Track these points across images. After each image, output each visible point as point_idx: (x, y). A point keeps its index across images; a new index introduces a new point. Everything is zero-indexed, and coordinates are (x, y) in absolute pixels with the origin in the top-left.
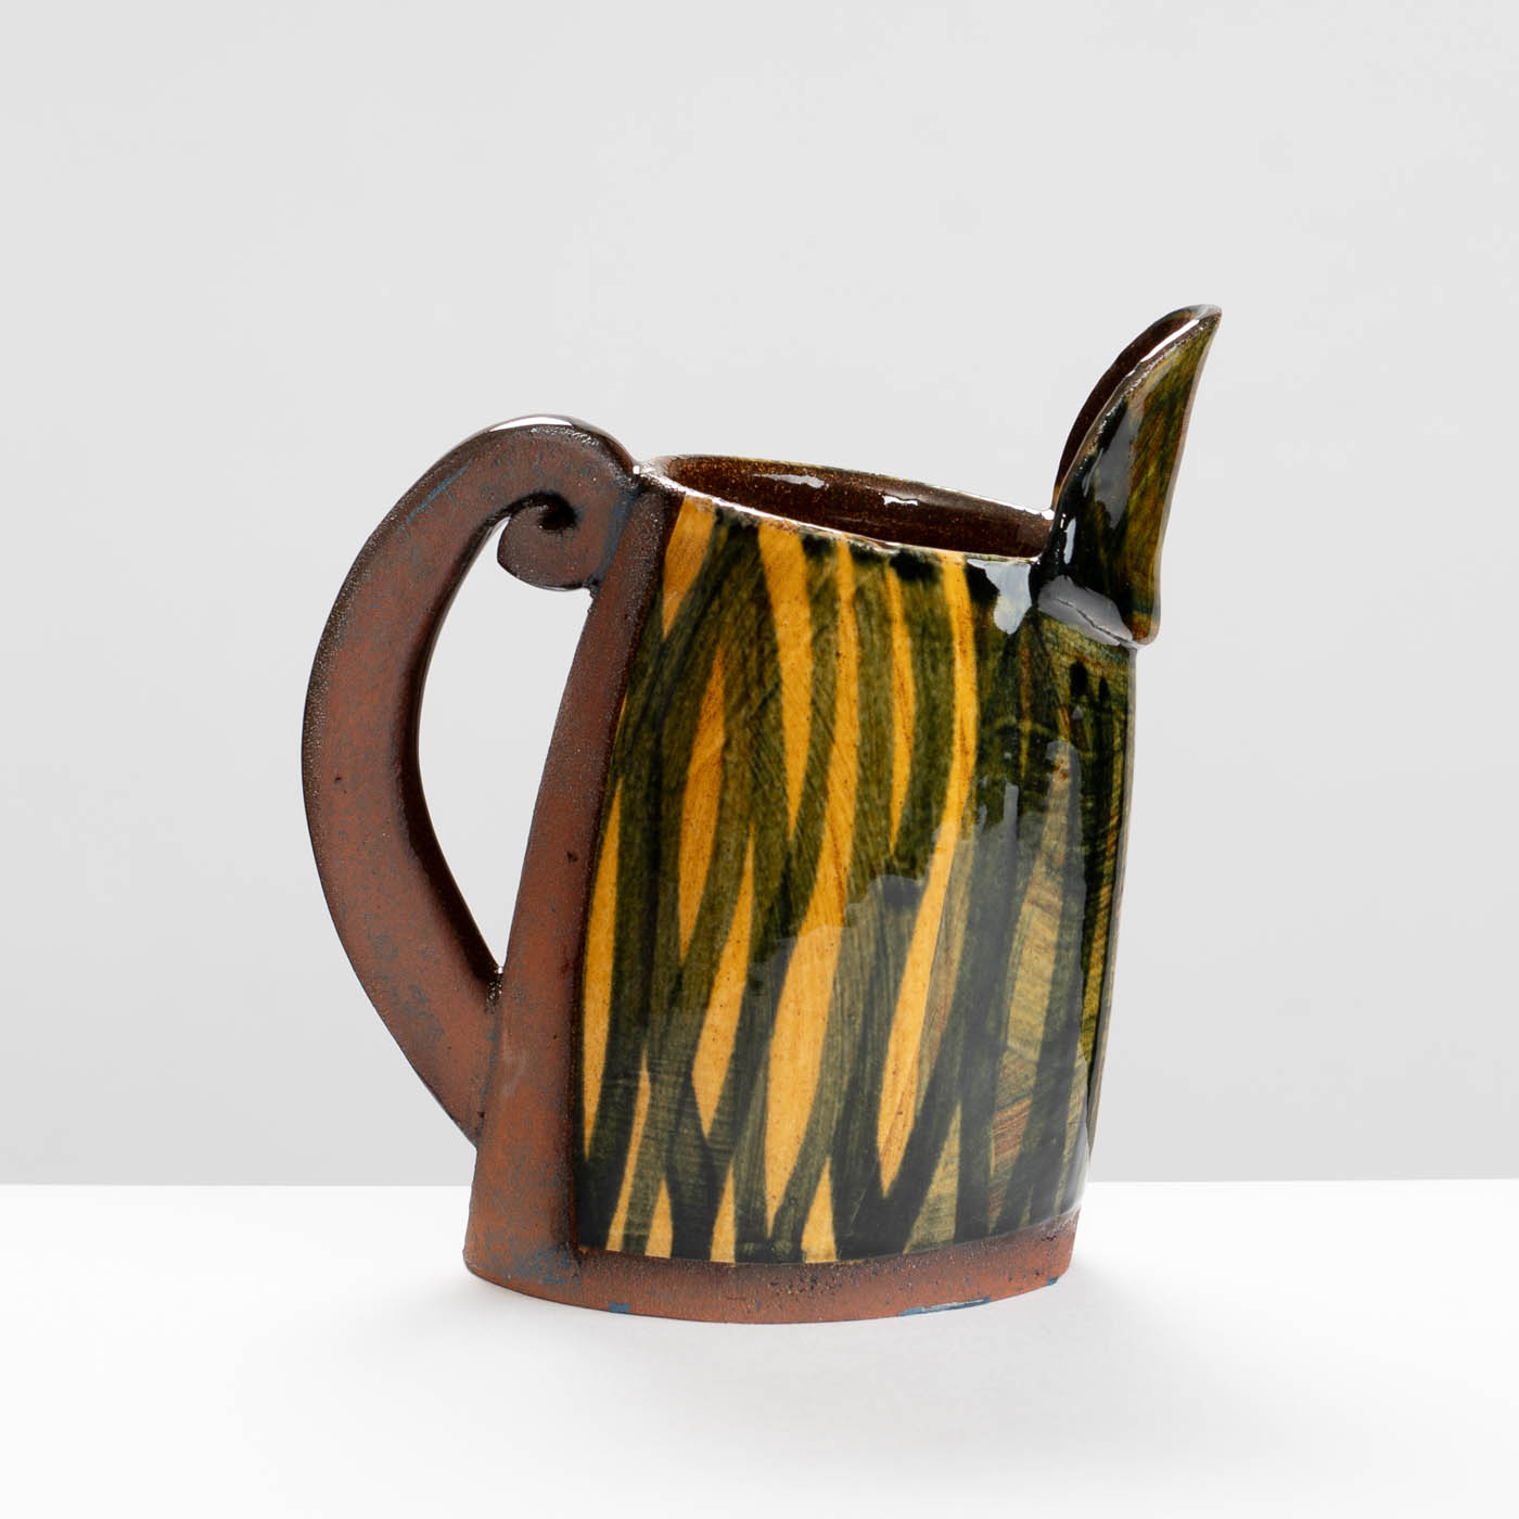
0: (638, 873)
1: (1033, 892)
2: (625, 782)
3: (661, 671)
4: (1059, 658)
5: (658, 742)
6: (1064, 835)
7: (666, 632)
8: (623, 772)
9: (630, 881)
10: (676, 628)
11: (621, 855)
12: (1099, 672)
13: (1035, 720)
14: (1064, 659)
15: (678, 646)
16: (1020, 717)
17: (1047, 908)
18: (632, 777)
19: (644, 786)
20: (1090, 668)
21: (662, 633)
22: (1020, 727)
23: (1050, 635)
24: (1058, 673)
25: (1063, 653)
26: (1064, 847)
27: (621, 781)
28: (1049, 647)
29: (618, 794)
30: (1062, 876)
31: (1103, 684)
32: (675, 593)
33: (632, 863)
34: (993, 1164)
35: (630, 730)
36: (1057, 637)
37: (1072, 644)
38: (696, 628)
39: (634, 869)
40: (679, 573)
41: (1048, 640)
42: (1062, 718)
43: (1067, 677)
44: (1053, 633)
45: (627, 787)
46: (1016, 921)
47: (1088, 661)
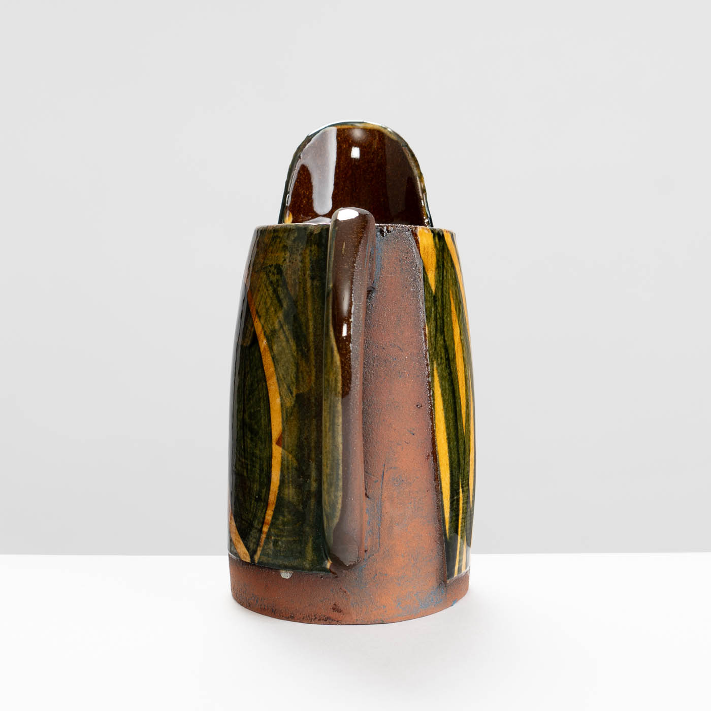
0: (449, 401)
2: (437, 362)
3: (437, 308)
5: (445, 341)
7: (434, 291)
8: (435, 358)
9: (448, 406)
10: (436, 287)
11: (443, 396)
15: (439, 295)
18: (439, 359)
19: (444, 361)
21: (432, 291)
27: (435, 363)
29: (435, 369)
32: (431, 272)
33: (447, 398)
35: (432, 339)
38: (442, 284)
39: (448, 400)
40: (430, 263)
45: (438, 365)
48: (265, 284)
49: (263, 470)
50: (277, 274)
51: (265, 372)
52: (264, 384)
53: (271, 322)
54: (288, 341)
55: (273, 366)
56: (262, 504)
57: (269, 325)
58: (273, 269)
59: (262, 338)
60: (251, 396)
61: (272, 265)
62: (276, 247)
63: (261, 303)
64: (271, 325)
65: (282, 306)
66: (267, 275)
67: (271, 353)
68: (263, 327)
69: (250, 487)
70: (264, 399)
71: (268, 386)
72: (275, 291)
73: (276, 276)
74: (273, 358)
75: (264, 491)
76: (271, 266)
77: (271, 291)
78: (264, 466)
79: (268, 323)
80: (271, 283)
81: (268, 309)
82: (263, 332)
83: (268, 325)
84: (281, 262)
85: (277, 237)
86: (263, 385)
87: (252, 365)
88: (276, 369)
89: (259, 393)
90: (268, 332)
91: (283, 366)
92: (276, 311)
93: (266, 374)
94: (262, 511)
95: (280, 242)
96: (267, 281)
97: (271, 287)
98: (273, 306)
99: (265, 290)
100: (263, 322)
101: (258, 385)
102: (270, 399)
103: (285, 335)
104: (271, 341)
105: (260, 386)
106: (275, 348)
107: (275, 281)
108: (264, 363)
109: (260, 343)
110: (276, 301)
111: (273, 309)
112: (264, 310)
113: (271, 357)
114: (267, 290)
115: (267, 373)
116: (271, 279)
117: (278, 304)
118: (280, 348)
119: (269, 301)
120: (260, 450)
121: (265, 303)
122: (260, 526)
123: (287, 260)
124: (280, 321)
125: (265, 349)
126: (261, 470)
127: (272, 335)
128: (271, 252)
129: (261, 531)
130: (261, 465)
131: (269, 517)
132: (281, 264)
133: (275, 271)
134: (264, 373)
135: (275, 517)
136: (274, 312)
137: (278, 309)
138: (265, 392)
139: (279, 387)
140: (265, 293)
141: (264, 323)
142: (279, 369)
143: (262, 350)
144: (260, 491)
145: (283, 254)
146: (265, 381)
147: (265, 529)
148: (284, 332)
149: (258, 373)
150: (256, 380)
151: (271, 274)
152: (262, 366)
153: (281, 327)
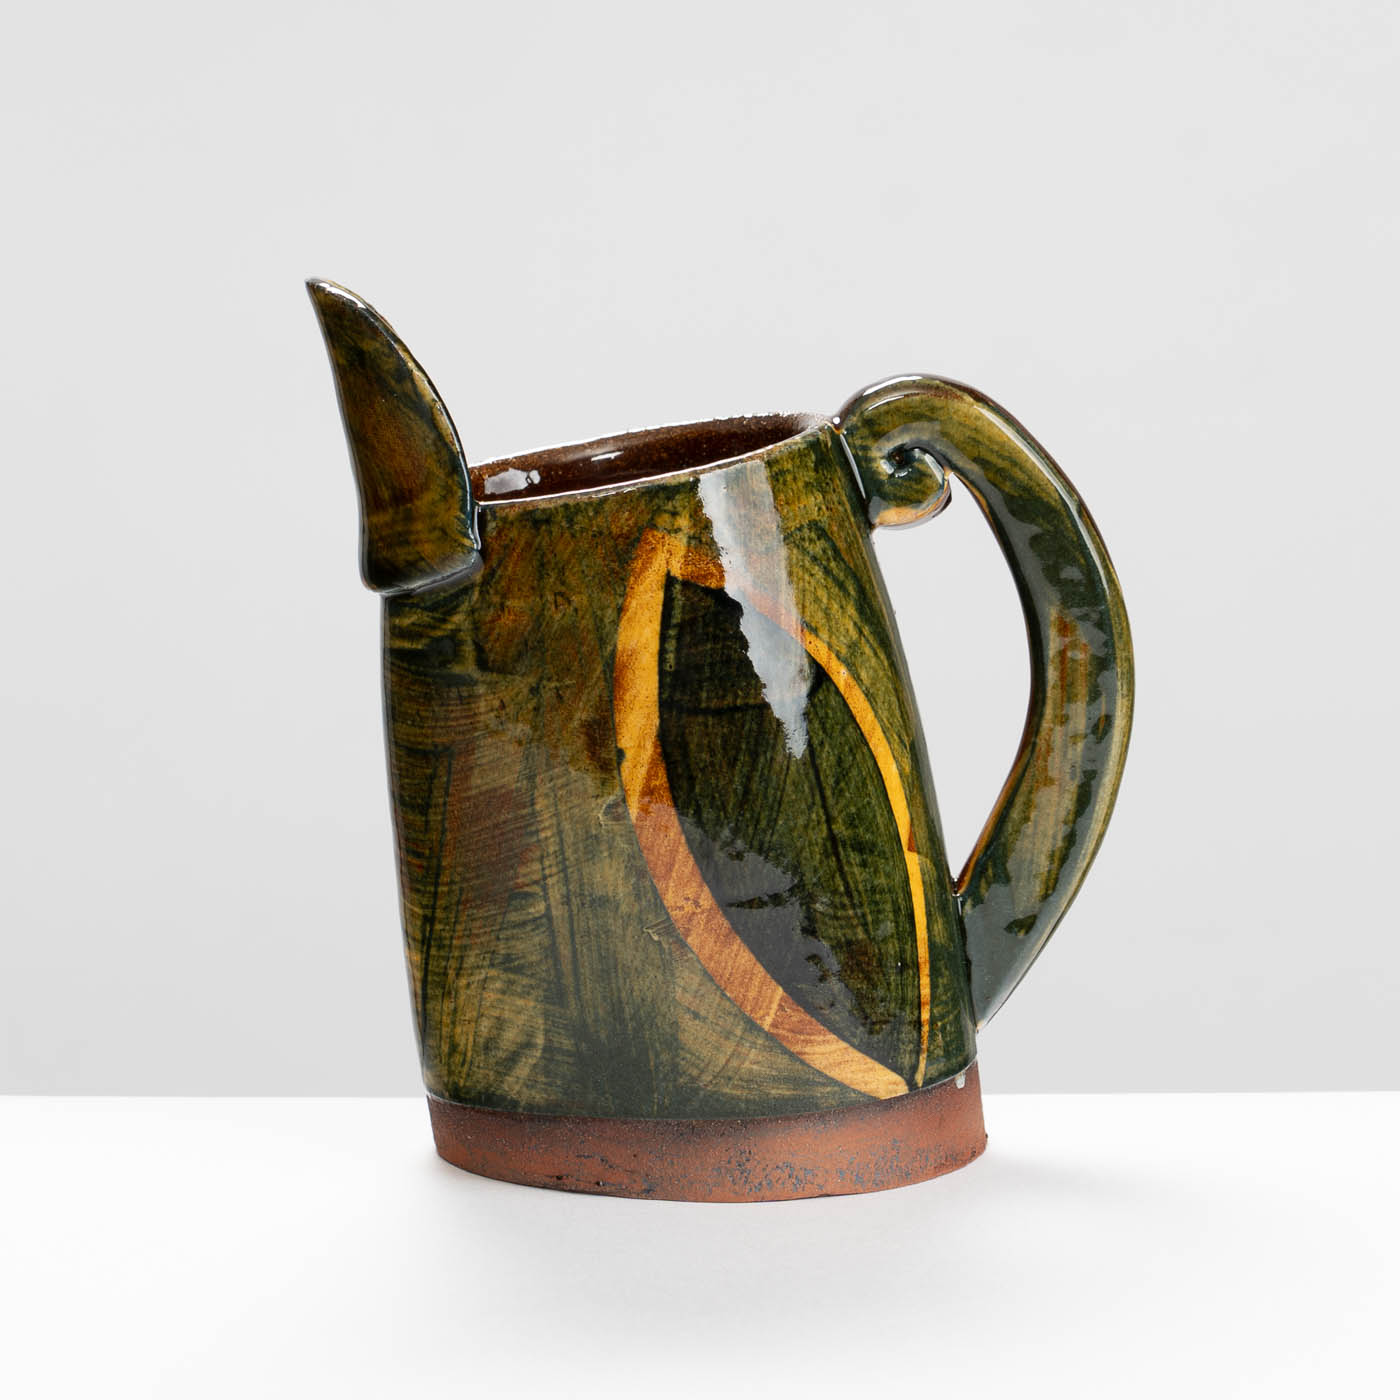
48: (803, 566)
49: (899, 909)
50: (819, 539)
51: (861, 725)
52: (865, 750)
53: (842, 629)
54: (876, 654)
55: (870, 709)
56: (911, 972)
57: (842, 638)
58: (806, 532)
59: (834, 667)
60: (842, 784)
61: (802, 526)
62: (793, 491)
63: (807, 604)
64: (844, 636)
65: (849, 594)
66: (798, 547)
67: (860, 687)
68: (830, 647)
69: (880, 954)
70: (871, 777)
71: (873, 749)
72: (827, 571)
73: (818, 543)
74: (868, 695)
75: (908, 947)
76: (800, 529)
77: (820, 575)
78: (900, 900)
79: (837, 634)
80: (814, 559)
81: (827, 608)
82: (833, 656)
83: (838, 638)
84: (816, 514)
85: (782, 472)
86: (863, 753)
87: (828, 726)
88: (876, 713)
89: (860, 772)
90: (844, 651)
91: (883, 703)
92: (842, 607)
93: (863, 730)
94: (913, 985)
95: (795, 479)
96: (803, 561)
97: (817, 568)
98: (835, 600)
99: (807, 577)
100: (825, 635)
101: (854, 758)
102: (883, 773)
103: (871, 646)
104: (854, 665)
105: (859, 757)
106: (863, 675)
107: (821, 552)
108: (854, 711)
109: (834, 678)
110: (835, 590)
111: (836, 606)
112: (820, 614)
113: (863, 696)
114: (812, 575)
115: (865, 728)
116: (811, 552)
117: (841, 594)
118: (871, 672)
119: (822, 594)
120: (888, 875)
121: (817, 600)
122: (916, 1013)
123: (824, 508)
124: (855, 624)
125: (847, 685)
126: (896, 911)
127: (852, 654)
128: (787, 503)
129: (918, 1024)
130: (895, 902)
131: (926, 991)
132: (817, 518)
133: (813, 535)
134: (860, 729)
135: (934, 986)
136: (840, 611)
137: (844, 603)
138: (870, 763)
139: (889, 743)
140: (809, 583)
141: (830, 637)
142: (880, 712)
143: (842, 689)
144: (903, 951)
145: (813, 499)
146: (867, 744)
147: (925, 1015)
148: (868, 641)
149: (848, 735)
150: (847, 748)
151: (807, 544)
152: (853, 718)
153: (861, 633)
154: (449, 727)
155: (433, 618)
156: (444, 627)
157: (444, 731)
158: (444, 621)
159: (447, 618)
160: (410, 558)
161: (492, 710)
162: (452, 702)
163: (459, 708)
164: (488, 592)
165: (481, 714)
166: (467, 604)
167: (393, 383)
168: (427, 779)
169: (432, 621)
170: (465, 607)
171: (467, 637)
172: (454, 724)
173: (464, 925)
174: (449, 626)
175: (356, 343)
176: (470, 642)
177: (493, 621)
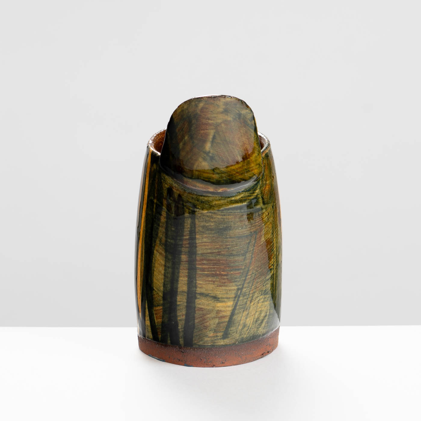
1: (156, 248)
4: (165, 185)
6: (164, 235)
12: (178, 192)
13: (157, 200)
14: (166, 185)
16: (154, 198)
17: (161, 254)
20: (174, 190)
22: (154, 200)
23: (163, 178)
24: (164, 189)
25: (166, 184)
26: (165, 238)
28: (162, 181)
30: (164, 246)
31: (180, 196)
34: (156, 321)
36: (165, 179)
37: (169, 182)
41: (162, 179)
42: (165, 202)
43: (166, 191)
44: (163, 177)
46: (153, 255)
47: (174, 188)
154: (256, 225)
155: (250, 193)
156: (254, 195)
157: (254, 227)
158: (254, 193)
159: (255, 192)
160: (250, 176)
161: (266, 216)
162: (257, 217)
163: (259, 218)
164: (263, 181)
165: (264, 218)
166: (259, 186)
167: (249, 122)
168: (247, 244)
169: (250, 194)
170: (259, 187)
171: (260, 196)
172: (257, 224)
173: (254, 286)
174: (255, 194)
175: (239, 112)
176: (261, 197)
177: (264, 190)
